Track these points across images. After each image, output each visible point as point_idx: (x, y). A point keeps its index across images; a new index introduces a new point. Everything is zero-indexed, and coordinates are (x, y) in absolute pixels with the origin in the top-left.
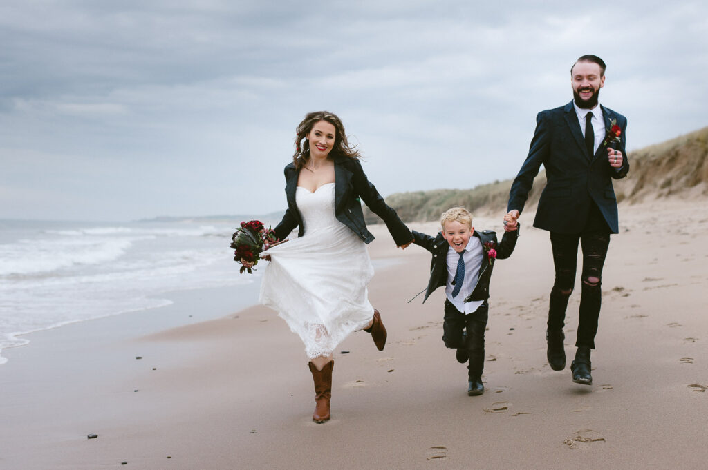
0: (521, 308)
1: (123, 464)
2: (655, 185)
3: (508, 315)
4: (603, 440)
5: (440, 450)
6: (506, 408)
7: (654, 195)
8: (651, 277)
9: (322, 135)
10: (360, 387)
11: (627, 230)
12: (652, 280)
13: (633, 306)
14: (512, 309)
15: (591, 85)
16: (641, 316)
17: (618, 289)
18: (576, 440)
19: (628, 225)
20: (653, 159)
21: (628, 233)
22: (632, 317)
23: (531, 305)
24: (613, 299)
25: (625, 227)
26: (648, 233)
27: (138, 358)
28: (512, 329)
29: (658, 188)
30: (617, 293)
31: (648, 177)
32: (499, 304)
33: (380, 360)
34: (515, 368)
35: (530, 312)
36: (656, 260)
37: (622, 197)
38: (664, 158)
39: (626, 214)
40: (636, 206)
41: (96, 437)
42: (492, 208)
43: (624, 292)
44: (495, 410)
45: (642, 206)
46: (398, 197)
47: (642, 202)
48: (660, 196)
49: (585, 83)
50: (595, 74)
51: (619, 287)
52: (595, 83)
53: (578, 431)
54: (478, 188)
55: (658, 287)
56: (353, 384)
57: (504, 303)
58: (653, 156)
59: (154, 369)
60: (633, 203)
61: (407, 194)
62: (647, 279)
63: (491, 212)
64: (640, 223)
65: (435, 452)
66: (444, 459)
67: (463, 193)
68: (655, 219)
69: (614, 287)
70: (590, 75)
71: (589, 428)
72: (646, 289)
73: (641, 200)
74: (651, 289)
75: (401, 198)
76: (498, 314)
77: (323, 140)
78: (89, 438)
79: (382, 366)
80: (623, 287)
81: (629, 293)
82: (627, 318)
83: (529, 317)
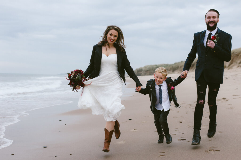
0: (190, 105)
1: (55, 156)
2: (237, 63)
3: (186, 107)
4: (219, 150)
5: (163, 153)
6: (185, 139)
7: (236, 66)
8: (235, 95)
9: (112, 36)
10: (135, 131)
11: (227, 78)
12: (236, 95)
13: (229, 105)
14: (187, 105)
15: (214, 20)
16: (232, 108)
17: (224, 99)
18: (209, 150)
19: (227, 77)
20: (236, 54)
21: (227, 79)
22: (229, 108)
23: (194, 104)
24: (222, 102)
25: (226, 77)
26: (234, 79)
27: (60, 121)
28: (187, 112)
29: (238, 64)
30: (223, 100)
31: (234, 60)
32: (183, 103)
33: (142, 122)
34: (188, 125)
35: (193, 106)
36: (237, 88)
37: (226, 67)
38: (240, 54)
39: (226, 73)
40: (230, 70)
41: (46, 147)
42: (180, 71)
43: (226, 100)
44: (181, 140)
45: (232, 70)
46: (148, 66)
47: (232, 69)
48: (238, 66)
49: (212, 19)
50: (216, 16)
51: (224, 98)
52: (216, 20)
53: (210, 147)
54: (175, 64)
55: (238, 98)
56: (133, 130)
57: (184, 103)
58: (236, 53)
59: (65, 124)
60: (229, 69)
61: (151, 65)
62: (234, 95)
63: (180, 72)
64: (231, 76)
65: (161, 154)
66: (164, 156)
67: (170, 65)
68: (237, 75)
69: (223, 98)
70: (214, 16)
71: (214, 146)
72: (234, 99)
73: (232, 68)
74: (235, 98)
75: (149, 67)
76: (183, 107)
77: (112, 37)
78: (44, 147)
79: (143, 124)
80: (226, 98)
81: (228, 100)
82: (227, 108)
83: (193, 108)
